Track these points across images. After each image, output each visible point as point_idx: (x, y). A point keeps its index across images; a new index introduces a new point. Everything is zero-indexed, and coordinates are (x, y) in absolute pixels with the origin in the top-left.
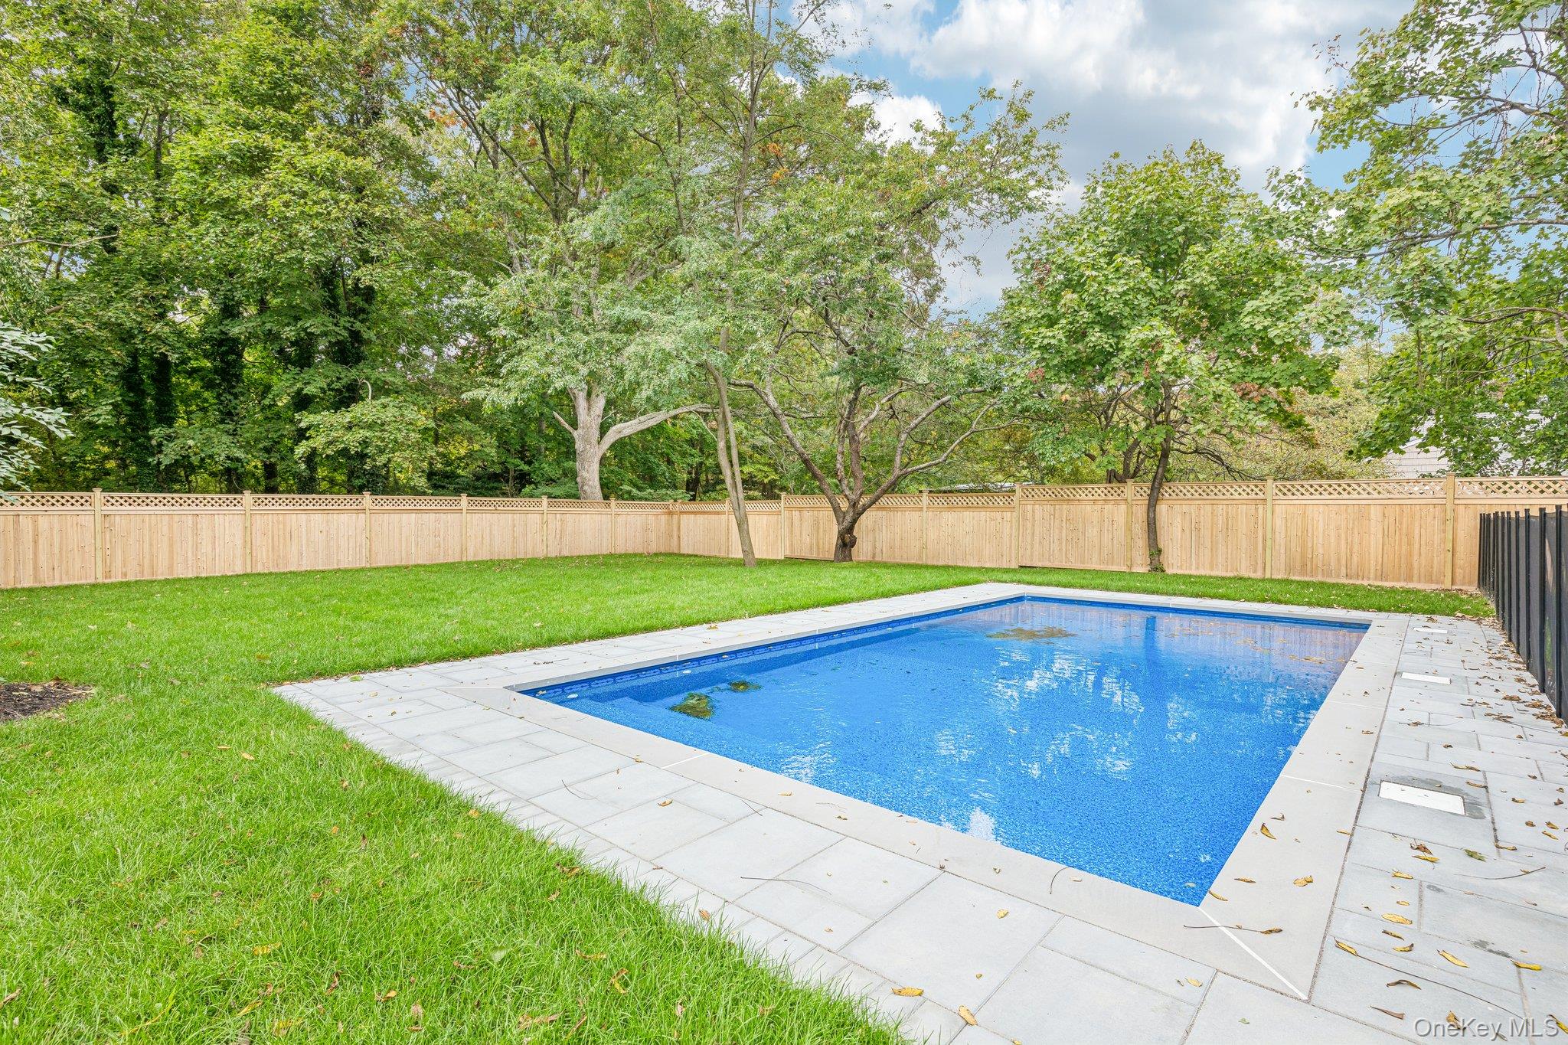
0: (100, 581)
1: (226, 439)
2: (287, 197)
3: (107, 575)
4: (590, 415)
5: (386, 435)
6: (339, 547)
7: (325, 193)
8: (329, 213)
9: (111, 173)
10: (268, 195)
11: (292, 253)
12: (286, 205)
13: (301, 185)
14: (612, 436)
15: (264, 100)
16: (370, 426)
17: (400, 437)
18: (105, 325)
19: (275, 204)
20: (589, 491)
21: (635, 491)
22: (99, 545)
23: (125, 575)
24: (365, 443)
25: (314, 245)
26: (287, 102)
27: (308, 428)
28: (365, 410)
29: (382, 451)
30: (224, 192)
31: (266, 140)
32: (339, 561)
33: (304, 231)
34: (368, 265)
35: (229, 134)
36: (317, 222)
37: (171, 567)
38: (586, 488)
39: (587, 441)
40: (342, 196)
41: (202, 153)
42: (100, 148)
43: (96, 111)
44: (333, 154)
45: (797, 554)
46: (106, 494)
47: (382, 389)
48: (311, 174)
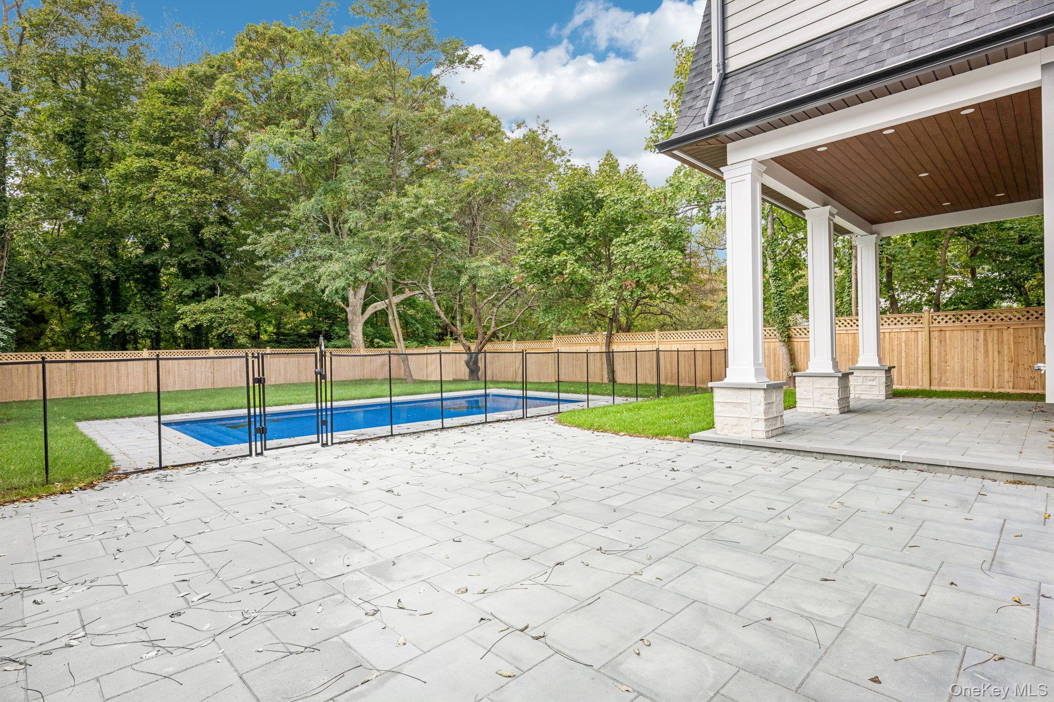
0: (69, 396)
1: (145, 320)
2: (165, 193)
3: (73, 393)
4: (356, 298)
5: (223, 316)
6: (196, 378)
7: (185, 190)
8: (187, 200)
9: (83, 179)
10: (156, 192)
11: (169, 222)
12: (165, 197)
13: (173, 185)
14: (370, 310)
15: (156, 140)
16: (216, 311)
17: (231, 317)
18: (79, 262)
19: (159, 197)
20: (355, 343)
21: (382, 343)
22: (69, 378)
23: (82, 393)
24: (211, 321)
25: (179, 218)
26: (166, 141)
27: (182, 314)
28: (214, 303)
29: (220, 325)
30: (134, 192)
31: (156, 163)
32: (196, 385)
33: (174, 211)
34: (209, 226)
35: (137, 161)
36: (180, 206)
37: (105, 389)
38: (354, 341)
39: (354, 314)
40: (194, 191)
41: (122, 172)
42: (80, 164)
43: (77, 145)
44: (190, 168)
45: (459, 377)
46: (72, 353)
47: (225, 290)
48: (178, 180)
